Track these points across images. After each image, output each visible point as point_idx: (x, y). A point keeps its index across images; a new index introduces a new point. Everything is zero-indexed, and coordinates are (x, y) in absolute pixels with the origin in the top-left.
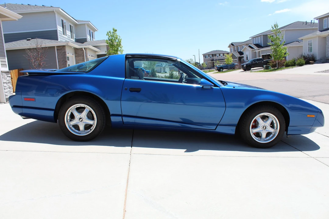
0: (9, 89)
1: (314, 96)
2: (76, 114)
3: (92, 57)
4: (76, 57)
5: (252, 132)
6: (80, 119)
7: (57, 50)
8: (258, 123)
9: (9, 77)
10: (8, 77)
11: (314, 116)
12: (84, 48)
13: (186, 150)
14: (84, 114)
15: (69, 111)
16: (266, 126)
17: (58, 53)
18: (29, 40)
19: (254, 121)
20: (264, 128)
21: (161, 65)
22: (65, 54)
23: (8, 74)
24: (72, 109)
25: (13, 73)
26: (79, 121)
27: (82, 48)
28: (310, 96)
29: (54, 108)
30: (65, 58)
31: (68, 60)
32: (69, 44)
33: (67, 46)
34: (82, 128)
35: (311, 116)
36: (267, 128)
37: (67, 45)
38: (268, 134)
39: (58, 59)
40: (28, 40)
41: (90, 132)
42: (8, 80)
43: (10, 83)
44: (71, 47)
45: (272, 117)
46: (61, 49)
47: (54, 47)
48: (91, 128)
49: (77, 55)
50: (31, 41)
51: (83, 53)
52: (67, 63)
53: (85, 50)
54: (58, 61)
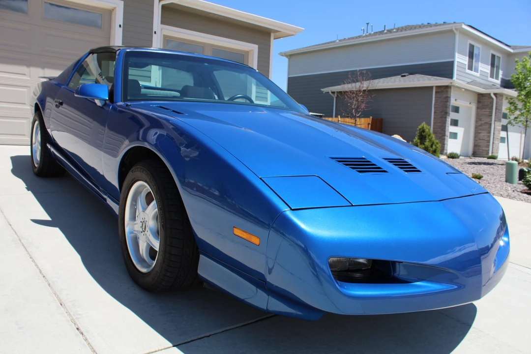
7: (436, 92)
12: (495, 94)
17: (437, 99)
18: (404, 76)
20: (144, 227)
27: (490, 94)
30: (447, 107)
39: (435, 108)
40: (402, 76)
44: (460, 88)
46: (443, 92)
47: (431, 88)
49: (481, 105)
50: (406, 77)
51: (492, 103)
52: (448, 117)
53: (496, 97)
54: (435, 110)
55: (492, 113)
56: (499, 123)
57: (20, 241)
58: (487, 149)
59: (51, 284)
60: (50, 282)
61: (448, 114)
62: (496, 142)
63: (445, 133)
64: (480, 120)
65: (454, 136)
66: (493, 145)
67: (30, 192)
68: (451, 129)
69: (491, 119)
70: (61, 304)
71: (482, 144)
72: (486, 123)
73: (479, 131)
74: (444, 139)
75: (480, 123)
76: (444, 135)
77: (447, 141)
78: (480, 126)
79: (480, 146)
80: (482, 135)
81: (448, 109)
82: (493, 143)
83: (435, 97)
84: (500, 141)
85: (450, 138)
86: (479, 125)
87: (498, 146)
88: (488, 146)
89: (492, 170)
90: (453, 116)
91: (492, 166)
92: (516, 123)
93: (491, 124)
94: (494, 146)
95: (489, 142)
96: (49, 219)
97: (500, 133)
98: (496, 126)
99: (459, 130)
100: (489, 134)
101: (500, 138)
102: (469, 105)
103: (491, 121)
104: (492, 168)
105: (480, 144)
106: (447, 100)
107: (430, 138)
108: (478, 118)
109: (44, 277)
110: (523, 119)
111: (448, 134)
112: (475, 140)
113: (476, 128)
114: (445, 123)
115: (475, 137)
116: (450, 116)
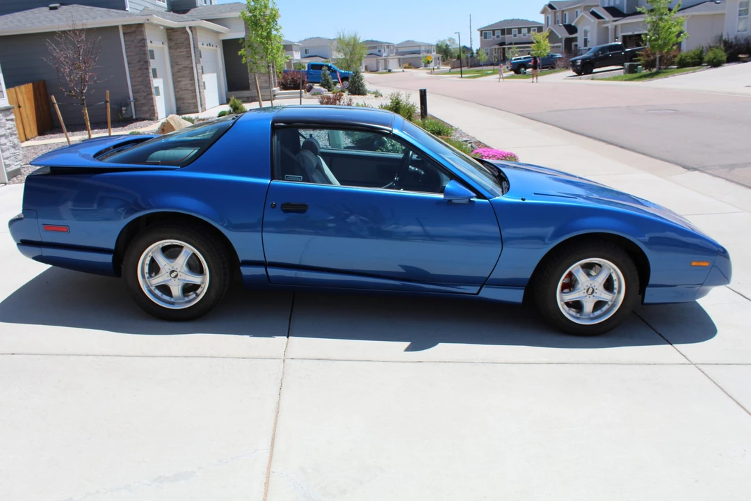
0: (12, 150)
1: (732, 167)
2: (162, 261)
3: (209, 47)
4: (170, 48)
5: (562, 300)
6: (172, 271)
7: (124, 34)
8: (576, 280)
9: (12, 120)
10: (7, 120)
11: (706, 264)
12: (190, 28)
13: (408, 344)
14: (182, 260)
15: (147, 254)
16: (595, 288)
17: (127, 43)
18: (55, 8)
19: (568, 274)
20: (590, 291)
21: (379, 54)
22: (144, 45)
23: (8, 113)
24: (153, 250)
25: (21, 93)
26: (169, 278)
27: (185, 28)
28: (723, 167)
29: (112, 246)
30: (145, 54)
31: (153, 57)
32: (152, 21)
33: (147, 23)
34: (176, 290)
35: (701, 264)
36: (595, 291)
37: (147, 21)
38: (599, 305)
39: (127, 57)
40: (52, 9)
41: (195, 299)
42: (9, 129)
43: (15, 134)
44: (157, 26)
45: (610, 268)
46: (135, 32)
47: (116, 27)
48: (198, 291)
49: (173, 43)
50: (59, 10)
51: (188, 39)
52: (148, 67)
53: (191, 31)
54: (128, 61)
55: (191, 54)
56: (199, 65)
58: (194, 101)
61: (148, 63)
62: (201, 90)
63: (151, 90)
64: (177, 64)
65: (157, 91)
66: (200, 96)
68: (154, 83)
69: (192, 61)
71: (187, 95)
72: (186, 67)
73: (179, 79)
74: (152, 99)
75: (176, 68)
76: (151, 93)
77: (156, 101)
78: (178, 72)
79: (183, 98)
80: (183, 83)
81: (148, 56)
82: (199, 92)
83: (125, 41)
84: (203, 87)
85: (156, 96)
86: (176, 70)
87: (204, 94)
88: (195, 97)
93: (192, 68)
95: (194, 91)
97: (203, 79)
98: (198, 69)
99: (159, 83)
100: (192, 82)
101: (202, 84)
102: (162, 45)
103: (192, 63)
105: (182, 97)
106: (144, 43)
108: (174, 62)
111: (153, 90)
112: (176, 92)
113: (173, 74)
114: (148, 77)
115: (175, 88)
116: (151, 65)
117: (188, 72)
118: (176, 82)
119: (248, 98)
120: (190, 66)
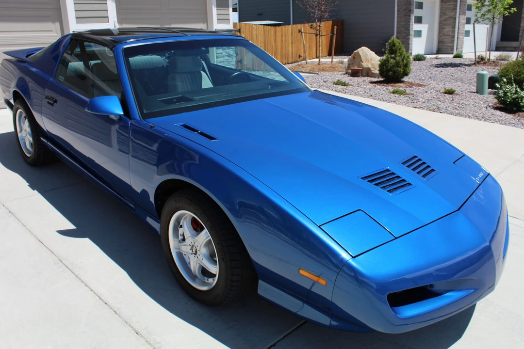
30: (411, 4)
52: (412, 15)
54: (398, 8)
55: (457, 7)
56: (464, 16)
57: (61, 261)
58: (452, 45)
59: (117, 312)
60: (116, 310)
61: (412, 12)
62: (460, 37)
63: (409, 32)
64: (445, 14)
65: (418, 34)
66: (457, 41)
67: (35, 191)
68: (415, 27)
69: (456, 12)
70: (137, 333)
71: (447, 39)
72: (451, 17)
73: (444, 26)
74: (409, 39)
75: (444, 17)
76: (408, 34)
77: (412, 41)
78: (444, 21)
79: (444, 42)
80: (446, 30)
81: (412, 7)
82: (458, 38)
84: (464, 34)
85: (414, 37)
86: (443, 19)
87: (463, 41)
88: (453, 42)
89: (459, 73)
90: (417, 12)
91: (459, 68)
92: (483, 21)
93: (456, 18)
94: (459, 41)
95: (453, 37)
96: (74, 227)
97: (464, 27)
98: (461, 19)
99: (423, 28)
100: (453, 29)
101: (464, 32)
103: (456, 15)
104: (460, 70)
105: (444, 40)
107: (401, 52)
108: (442, 13)
109: (106, 304)
110: (489, 16)
111: (412, 33)
112: (439, 36)
113: (440, 23)
114: (409, 22)
115: (439, 33)
116: (414, 13)
117: (452, 21)
118: (441, 28)
119: (515, 48)
120: (454, 17)
